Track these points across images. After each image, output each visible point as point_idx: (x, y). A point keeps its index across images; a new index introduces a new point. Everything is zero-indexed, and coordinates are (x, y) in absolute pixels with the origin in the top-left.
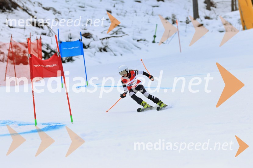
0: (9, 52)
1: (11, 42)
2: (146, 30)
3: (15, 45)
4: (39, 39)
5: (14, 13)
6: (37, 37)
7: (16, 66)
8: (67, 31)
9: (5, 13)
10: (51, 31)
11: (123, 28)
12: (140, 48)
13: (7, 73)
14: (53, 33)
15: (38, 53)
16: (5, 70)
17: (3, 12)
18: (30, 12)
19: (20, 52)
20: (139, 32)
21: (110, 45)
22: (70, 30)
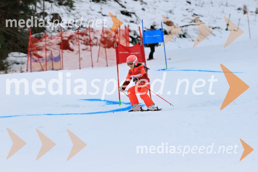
0: (101, 37)
1: (103, 29)
2: (220, 19)
3: (107, 31)
4: (127, 26)
5: (107, 4)
6: (125, 25)
7: (107, 49)
8: (151, 20)
9: (99, 3)
10: (138, 19)
11: (200, 17)
12: (214, 35)
13: (100, 55)
14: (140, 21)
15: (126, 38)
16: (98, 52)
17: (97, 2)
18: (120, 3)
19: (111, 37)
20: (215, 21)
21: (189, 32)
22: (154, 19)
